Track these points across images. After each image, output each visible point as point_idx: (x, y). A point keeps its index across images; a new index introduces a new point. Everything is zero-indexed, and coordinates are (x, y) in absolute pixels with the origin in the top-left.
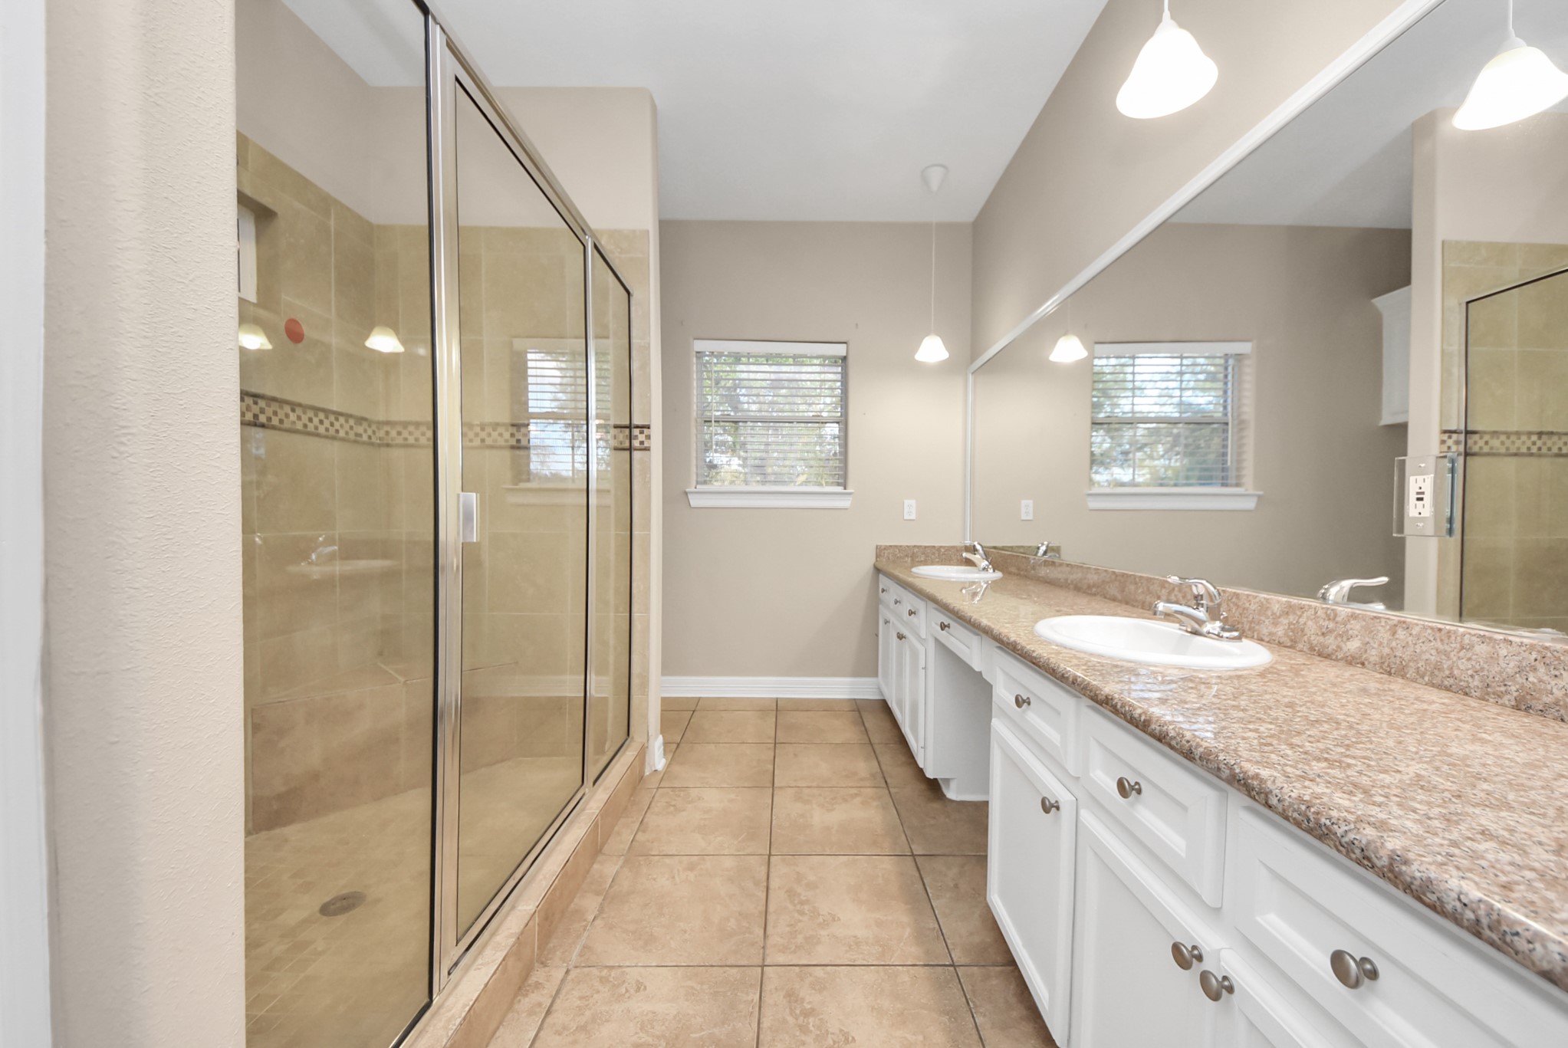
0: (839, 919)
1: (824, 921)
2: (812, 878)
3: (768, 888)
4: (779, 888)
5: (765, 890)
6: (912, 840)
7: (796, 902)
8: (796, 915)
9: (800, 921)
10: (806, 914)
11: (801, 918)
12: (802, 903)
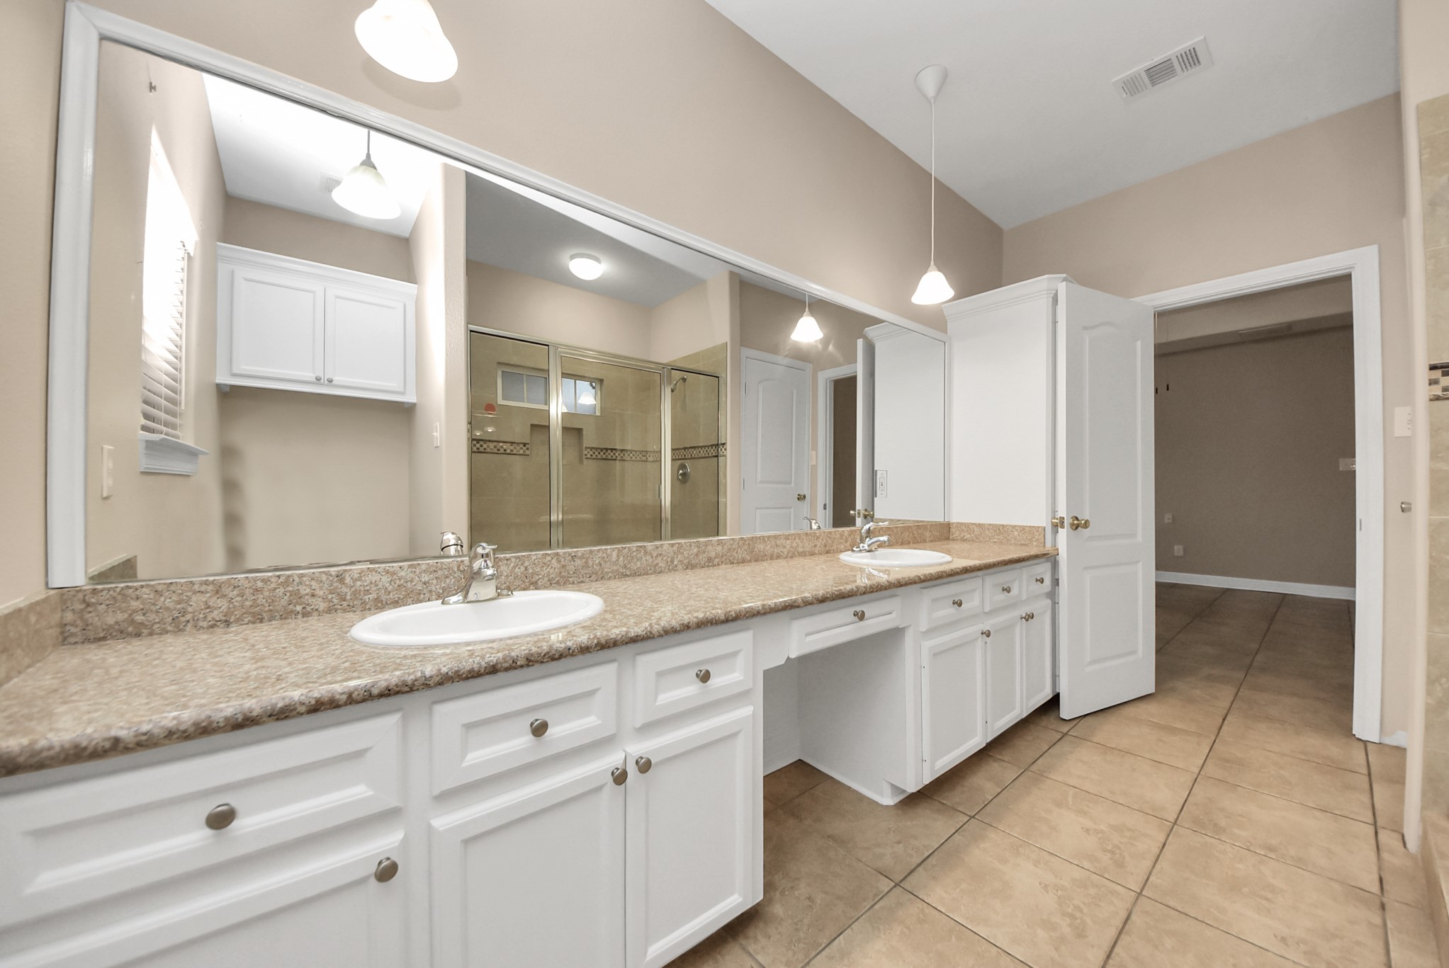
0: (1040, 884)
1: (1057, 891)
2: (1041, 933)
3: (1109, 957)
4: (1093, 946)
5: (1113, 955)
6: (876, 895)
7: (1078, 921)
8: (1085, 910)
9: (1084, 903)
10: (1073, 905)
11: (1082, 906)
12: (1072, 916)
